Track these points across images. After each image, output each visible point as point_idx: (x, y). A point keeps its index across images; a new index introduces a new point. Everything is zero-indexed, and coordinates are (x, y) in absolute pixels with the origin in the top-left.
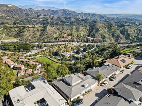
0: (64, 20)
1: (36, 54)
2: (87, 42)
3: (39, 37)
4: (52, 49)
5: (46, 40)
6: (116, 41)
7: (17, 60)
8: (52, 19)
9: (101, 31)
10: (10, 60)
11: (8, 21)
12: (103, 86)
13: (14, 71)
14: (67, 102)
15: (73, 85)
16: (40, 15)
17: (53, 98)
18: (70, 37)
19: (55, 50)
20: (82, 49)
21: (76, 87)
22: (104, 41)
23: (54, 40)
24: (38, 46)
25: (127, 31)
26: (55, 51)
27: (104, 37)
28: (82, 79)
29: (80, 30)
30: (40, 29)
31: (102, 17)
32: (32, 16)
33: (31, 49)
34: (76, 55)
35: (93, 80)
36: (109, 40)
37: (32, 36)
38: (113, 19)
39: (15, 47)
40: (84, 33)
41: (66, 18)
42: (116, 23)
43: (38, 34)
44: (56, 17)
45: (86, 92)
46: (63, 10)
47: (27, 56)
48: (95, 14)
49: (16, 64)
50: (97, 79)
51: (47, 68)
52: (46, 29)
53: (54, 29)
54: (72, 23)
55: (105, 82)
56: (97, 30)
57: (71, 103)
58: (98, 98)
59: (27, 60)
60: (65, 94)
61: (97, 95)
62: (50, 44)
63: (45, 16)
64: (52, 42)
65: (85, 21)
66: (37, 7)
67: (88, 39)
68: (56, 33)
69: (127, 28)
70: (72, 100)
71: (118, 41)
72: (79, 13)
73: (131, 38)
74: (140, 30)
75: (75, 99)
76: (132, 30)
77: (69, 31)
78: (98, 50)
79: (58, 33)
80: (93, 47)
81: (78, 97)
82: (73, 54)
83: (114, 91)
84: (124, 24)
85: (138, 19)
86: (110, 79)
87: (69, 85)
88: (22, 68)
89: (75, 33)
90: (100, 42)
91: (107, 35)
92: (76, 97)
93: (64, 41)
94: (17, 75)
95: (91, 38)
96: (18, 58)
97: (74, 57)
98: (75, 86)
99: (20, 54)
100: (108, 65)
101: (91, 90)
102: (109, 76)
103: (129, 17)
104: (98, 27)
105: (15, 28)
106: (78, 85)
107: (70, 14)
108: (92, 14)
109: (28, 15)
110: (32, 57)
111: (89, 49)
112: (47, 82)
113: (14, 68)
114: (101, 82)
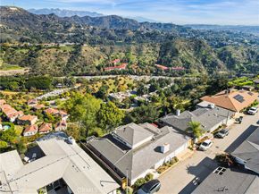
0: (113, 34)
1: (61, 97)
2: (156, 74)
3: (68, 66)
4: (90, 87)
5: (80, 72)
6: (210, 73)
7: (24, 108)
8: (92, 33)
9: (183, 54)
10: (9, 107)
11: (8, 36)
12: (202, 150)
13: (16, 127)
14: (121, 189)
15: (134, 147)
16: (69, 26)
17: (86, 177)
18: (125, 65)
19: (97, 87)
20: (148, 87)
21: (142, 151)
22: (187, 73)
23: (95, 70)
24: (65, 82)
25: (230, 55)
26: (97, 90)
27: (187, 65)
28: (156, 134)
29: (144, 52)
30: (69, 50)
31: (183, 29)
32: (53, 28)
33: (51, 86)
34: (137, 98)
35: (180, 136)
36: (196, 70)
37: (53, 63)
38: (202, 34)
39: (21, 84)
40: (151, 58)
41: (117, 32)
42: (209, 40)
43: (66, 60)
44: (98, 30)
45: (164, 164)
46: (113, 16)
47: (44, 99)
48: (171, 25)
49: (21, 113)
50: (189, 135)
51: (73, 109)
52: (80, 50)
53: (95, 50)
54: (128, 40)
55: (207, 141)
56: (175, 53)
57: (131, 190)
58: (194, 177)
59: (43, 106)
60: (116, 169)
61: (191, 170)
62: (88, 78)
63: (79, 27)
64: (92, 75)
65: (152, 36)
66: (64, 12)
67: (158, 69)
68: (99, 58)
69: (230, 48)
70: (133, 183)
71: (214, 72)
72: (141, 24)
73: (237, 67)
74: (253, 53)
75: (139, 181)
76: (239, 52)
77: (123, 55)
78: (177, 88)
79: (103, 57)
80: (168, 82)
81: (148, 176)
82: (130, 95)
83: (233, 159)
84: (224, 42)
85: (249, 33)
86: (217, 135)
87: (124, 147)
88: (33, 122)
89: (134, 58)
90: (181, 74)
91: (193, 63)
92: (143, 176)
93: (114, 73)
94: (22, 135)
95: (164, 68)
96: (26, 103)
97: (132, 100)
98: (139, 149)
99: (30, 95)
100: (209, 107)
101: (176, 159)
102: (212, 130)
103: (231, 31)
104: (177, 47)
105: (22, 48)
106: (147, 148)
107: (124, 24)
108: (166, 25)
109: (47, 25)
110: (53, 102)
111: (161, 86)
112: (74, 141)
113: (16, 122)
114: (197, 141)
